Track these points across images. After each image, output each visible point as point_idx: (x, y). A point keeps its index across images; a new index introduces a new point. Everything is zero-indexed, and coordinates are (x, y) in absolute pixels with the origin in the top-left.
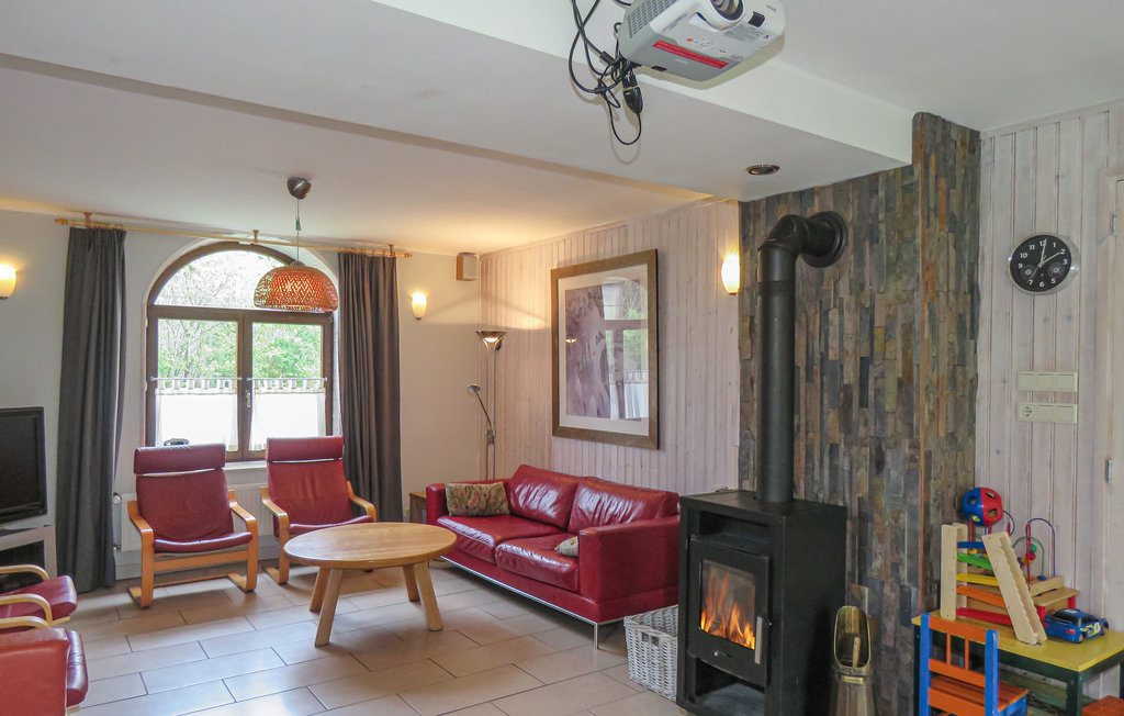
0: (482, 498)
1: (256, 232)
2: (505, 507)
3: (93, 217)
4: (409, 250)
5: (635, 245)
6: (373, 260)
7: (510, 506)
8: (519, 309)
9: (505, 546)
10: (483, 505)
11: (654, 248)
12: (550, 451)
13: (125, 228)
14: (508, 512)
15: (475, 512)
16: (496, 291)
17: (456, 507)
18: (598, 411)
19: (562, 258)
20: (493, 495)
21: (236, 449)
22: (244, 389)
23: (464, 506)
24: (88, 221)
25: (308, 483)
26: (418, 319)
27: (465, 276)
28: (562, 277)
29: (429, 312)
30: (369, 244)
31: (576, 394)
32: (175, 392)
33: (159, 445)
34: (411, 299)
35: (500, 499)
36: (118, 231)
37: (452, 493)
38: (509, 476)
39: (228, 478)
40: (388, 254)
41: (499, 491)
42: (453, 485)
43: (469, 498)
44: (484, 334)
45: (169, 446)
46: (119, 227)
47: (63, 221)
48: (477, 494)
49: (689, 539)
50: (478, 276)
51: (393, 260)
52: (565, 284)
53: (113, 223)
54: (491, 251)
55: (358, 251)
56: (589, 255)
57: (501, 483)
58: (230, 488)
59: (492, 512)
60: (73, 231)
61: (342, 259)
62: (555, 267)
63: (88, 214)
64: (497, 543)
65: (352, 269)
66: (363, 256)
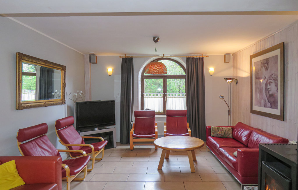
0: (223, 132)
1: (164, 54)
2: (231, 136)
3: (127, 55)
4: (208, 55)
5: (277, 42)
6: (196, 59)
7: (232, 136)
8: (242, 70)
9: (221, 149)
10: (223, 134)
11: (283, 42)
12: (250, 118)
13: (133, 57)
14: (232, 137)
15: (220, 136)
16: (236, 65)
17: (213, 134)
18: (264, 105)
19: (254, 51)
20: (227, 131)
21: (163, 112)
22: (165, 97)
23: (216, 134)
24: (125, 56)
25: (176, 123)
26: (211, 75)
27: (226, 61)
28: (253, 58)
29: (215, 73)
30: (195, 54)
31: (257, 99)
32: (148, 97)
33: (144, 110)
34: (209, 70)
35: (229, 133)
36: (131, 58)
37: (212, 129)
38: (235, 125)
39: (156, 119)
40: (201, 57)
41: (229, 130)
42: (213, 127)
43: (218, 131)
44: (227, 79)
45: (146, 110)
46: (132, 57)
47: (120, 57)
48: (221, 130)
49: (262, 162)
50: (231, 60)
51: (202, 58)
52: (254, 60)
53: (130, 56)
54: (235, 52)
55: (192, 57)
56: (262, 49)
57: (230, 127)
58: (156, 122)
59: (226, 137)
60: (123, 59)
61: (187, 59)
62: (252, 54)
63: (125, 55)
64: (220, 147)
65: (190, 62)
66: (193, 58)
